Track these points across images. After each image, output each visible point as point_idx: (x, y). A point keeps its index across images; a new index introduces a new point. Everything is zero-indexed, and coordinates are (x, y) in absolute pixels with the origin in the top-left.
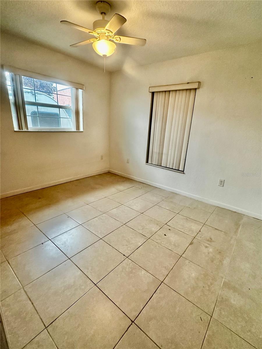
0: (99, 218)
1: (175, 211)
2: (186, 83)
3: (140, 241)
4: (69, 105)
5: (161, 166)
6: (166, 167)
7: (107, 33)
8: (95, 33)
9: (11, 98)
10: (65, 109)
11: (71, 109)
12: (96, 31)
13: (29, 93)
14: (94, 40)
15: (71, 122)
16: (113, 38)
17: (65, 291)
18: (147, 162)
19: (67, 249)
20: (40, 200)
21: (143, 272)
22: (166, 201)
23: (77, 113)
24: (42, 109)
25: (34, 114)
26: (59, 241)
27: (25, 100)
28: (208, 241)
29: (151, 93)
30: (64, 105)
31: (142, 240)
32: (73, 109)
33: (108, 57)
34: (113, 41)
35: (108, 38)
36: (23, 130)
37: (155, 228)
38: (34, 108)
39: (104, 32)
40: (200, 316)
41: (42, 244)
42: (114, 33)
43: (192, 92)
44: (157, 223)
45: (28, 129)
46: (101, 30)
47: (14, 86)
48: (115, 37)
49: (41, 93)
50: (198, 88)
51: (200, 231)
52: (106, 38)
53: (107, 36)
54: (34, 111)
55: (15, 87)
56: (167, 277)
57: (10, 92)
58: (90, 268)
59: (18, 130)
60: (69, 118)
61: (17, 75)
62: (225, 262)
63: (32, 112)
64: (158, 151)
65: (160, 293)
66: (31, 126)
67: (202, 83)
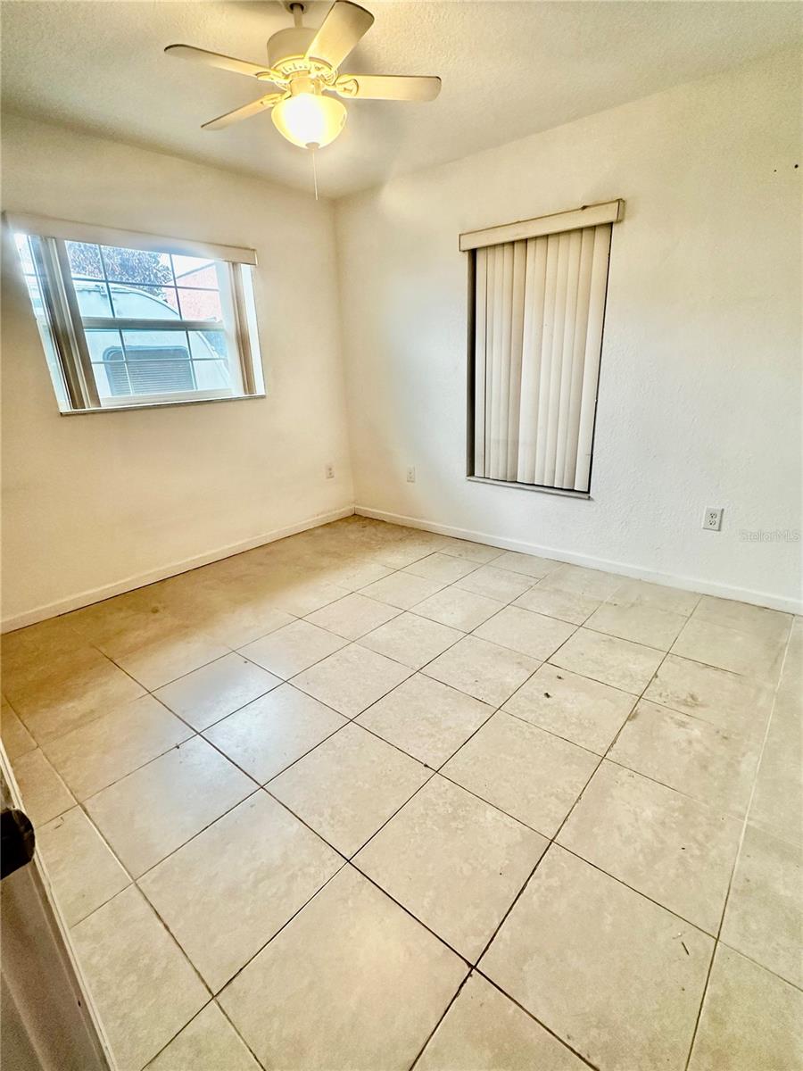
0: (338, 657)
1: (571, 620)
2: (577, 210)
3: (471, 718)
4: (215, 318)
5: (516, 482)
6: (534, 485)
7: (313, 70)
8: (277, 74)
9: (40, 313)
10: (205, 332)
11: (223, 330)
12: (278, 68)
13: (93, 293)
14: (276, 98)
15: (225, 368)
16: (334, 84)
17: (260, 885)
18: (471, 472)
19: (252, 760)
20: (157, 615)
21: (491, 813)
22: (539, 589)
23: (243, 342)
24: (135, 339)
25: (112, 355)
26: (225, 736)
27: (82, 315)
28: (685, 703)
29: (467, 253)
30: (201, 319)
31: (476, 717)
32: (229, 327)
33: (324, 148)
34: (334, 95)
35: (318, 86)
36: (87, 409)
37: (513, 677)
38: (111, 339)
39: (303, 69)
40: (681, 939)
41: (178, 747)
42: (335, 68)
43: (601, 236)
44: (519, 660)
45: (99, 403)
46: (295, 62)
47: (43, 275)
48: (341, 80)
49: (128, 289)
50: (619, 221)
51: (657, 677)
52: (313, 86)
53: (316, 82)
54: (113, 347)
55: (48, 279)
56: (566, 823)
57: (35, 295)
58: (327, 812)
59: (70, 410)
60: (218, 357)
61: (49, 240)
62: (743, 767)
63: (105, 353)
64: (502, 437)
65: (548, 876)
66: (108, 396)
67: (629, 204)
